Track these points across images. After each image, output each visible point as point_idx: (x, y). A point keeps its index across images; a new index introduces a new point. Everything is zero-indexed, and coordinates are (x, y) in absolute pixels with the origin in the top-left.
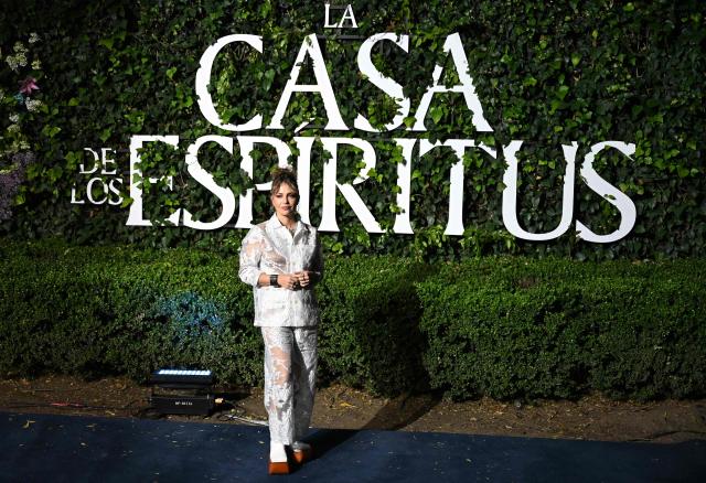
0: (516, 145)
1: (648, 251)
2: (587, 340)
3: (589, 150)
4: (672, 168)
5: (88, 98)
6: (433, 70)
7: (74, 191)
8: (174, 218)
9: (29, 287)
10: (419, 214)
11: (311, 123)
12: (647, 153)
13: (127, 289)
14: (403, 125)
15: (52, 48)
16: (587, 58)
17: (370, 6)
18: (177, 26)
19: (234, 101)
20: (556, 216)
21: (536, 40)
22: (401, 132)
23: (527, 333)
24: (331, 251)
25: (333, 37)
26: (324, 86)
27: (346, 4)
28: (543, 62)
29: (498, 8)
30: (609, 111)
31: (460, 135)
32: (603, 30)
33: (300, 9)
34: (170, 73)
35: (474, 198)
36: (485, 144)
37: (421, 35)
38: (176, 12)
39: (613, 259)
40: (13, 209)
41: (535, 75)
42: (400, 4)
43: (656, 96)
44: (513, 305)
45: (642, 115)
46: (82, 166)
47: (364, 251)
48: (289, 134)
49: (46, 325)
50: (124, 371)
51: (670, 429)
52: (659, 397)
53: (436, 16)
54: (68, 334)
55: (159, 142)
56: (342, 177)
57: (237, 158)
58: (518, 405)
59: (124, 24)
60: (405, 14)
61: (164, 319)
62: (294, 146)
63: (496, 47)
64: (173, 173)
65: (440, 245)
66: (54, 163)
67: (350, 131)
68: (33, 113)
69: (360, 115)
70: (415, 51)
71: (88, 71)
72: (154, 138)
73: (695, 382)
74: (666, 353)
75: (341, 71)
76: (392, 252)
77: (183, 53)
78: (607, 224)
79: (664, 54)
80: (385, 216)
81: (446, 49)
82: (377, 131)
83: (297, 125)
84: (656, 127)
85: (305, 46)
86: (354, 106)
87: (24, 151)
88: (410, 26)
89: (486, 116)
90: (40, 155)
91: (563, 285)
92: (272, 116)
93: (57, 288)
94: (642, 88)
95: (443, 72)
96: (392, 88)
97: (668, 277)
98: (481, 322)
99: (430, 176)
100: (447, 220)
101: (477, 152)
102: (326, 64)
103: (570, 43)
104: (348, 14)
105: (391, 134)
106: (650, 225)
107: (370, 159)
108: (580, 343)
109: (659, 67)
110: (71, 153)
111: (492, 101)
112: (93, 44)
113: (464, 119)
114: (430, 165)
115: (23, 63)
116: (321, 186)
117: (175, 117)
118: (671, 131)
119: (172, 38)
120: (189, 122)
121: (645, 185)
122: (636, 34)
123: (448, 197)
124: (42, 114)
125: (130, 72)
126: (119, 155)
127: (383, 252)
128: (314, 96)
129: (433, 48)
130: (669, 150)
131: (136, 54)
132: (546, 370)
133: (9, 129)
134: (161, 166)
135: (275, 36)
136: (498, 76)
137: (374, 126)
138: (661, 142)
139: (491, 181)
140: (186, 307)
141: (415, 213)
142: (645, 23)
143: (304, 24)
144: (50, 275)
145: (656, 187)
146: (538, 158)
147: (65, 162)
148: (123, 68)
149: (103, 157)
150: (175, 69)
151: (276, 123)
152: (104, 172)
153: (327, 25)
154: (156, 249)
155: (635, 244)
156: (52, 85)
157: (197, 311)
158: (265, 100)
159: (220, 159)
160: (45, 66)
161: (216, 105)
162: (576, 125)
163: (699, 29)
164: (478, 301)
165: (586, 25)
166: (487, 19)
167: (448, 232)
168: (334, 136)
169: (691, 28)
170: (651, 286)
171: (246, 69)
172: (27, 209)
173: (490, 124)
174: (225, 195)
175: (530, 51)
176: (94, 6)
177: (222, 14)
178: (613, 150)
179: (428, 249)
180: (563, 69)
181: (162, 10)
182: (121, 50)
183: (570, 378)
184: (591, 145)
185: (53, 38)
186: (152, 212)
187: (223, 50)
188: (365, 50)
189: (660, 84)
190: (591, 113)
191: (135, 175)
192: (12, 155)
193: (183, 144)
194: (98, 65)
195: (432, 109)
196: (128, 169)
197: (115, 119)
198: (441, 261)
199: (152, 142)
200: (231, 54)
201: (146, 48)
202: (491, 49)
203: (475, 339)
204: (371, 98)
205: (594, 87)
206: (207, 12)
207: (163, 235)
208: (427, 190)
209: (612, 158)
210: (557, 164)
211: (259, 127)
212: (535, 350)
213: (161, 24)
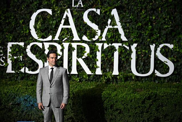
0: (135, 45)
1: (178, 79)
2: (159, 109)
3: (159, 47)
6: (108, 21)
8: (22, 70)
10: (104, 68)
11: (68, 38)
12: (177, 47)
13: (6, 94)
14: (98, 39)
16: (157, 17)
18: (23, 6)
19: (42, 31)
20: (149, 68)
21: (141, 11)
22: (97, 41)
24: (75, 80)
25: (75, 10)
26: (72, 26)
28: (143, 18)
30: (165, 34)
31: (117, 42)
32: (162, 8)
34: (21, 22)
35: (122, 62)
36: (125, 45)
37: (104, 9)
38: (23, 2)
39: (167, 82)
41: (141, 22)
44: (135, 98)
45: (175, 35)
47: (86, 80)
48: (61, 42)
53: (109, 3)
55: (17, 45)
56: (79, 56)
57: (44, 50)
59: (6, 6)
60: (99, 2)
61: (19, 104)
62: (62, 46)
63: (128, 13)
64: (22, 55)
65: (111, 78)
67: (81, 41)
69: (84, 36)
70: (102, 15)
72: (15, 43)
75: (78, 21)
76: (95, 81)
77: (25, 15)
78: (165, 71)
80: (93, 69)
81: (112, 14)
82: (90, 41)
83: (63, 39)
84: (180, 39)
85: (66, 13)
86: (82, 33)
88: (100, 6)
89: (125, 36)
91: (151, 91)
92: (55, 36)
94: (175, 26)
96: (94, 27)
98: (124, 104)
99: (107, 55)
101: (122, 48)
102: (73, 19)
103: (152, 12)
104: (80, 2)
106: (179, 71)
107: (88, 50)
108: (157, 110)
111: (127, 31)
113: (118, 36)
114: (107, 52)
116: (72, 59)
117: (23, 36)
119: (22, 10)
120: (28, 38)
121: (177, 58)
122: (173, 9)
123: (113, 62)
125: (7, 21)
126: (4, 49)
127: (92, 81)
128: (69, 29)
129: (108, 14)
131: (9, 15)
132: (146, 119)
134: (18, 53)
135: (56, 10)
136: (129, 23)
137: (89, 39)
139: (127, 57)
140: (26, 100)
142: (175, 6)
143: (66, 5)
145: (180, 58)
146: (142, 49)
148: (5, 20)
150: (23, 20)
151: (56, 38)
153: (73, 6)
154: (16, 80)
155: (174, 77)
157: (30, 101)
158: (53, 30)
159: (38, 50)
161: (37, 32)
162: (154, 38)
164: (123, 97)
165: (157, 6)
166: (125, 4)
167: (113, 74)
168: (76, 42)
170: (179, 91)
171: (46, 20)
173: (127, 38)
174: (40, 62)
175: (139, 14)
178: (166, 46)
179: (107, 79)
180: (150, 20)
181: (18, 1)
182: (5, 14)
184: (159, 45)
186: (15, 68)
187: (39, 14)
188: (86, 14)
190: (159, 35)
191: (9, 56)
193: (26, 45)
195: (108, 33)
196: (7, 54)
197: (3, 37)
198: (111, 84)
199: (15, 45)
200: (41, 15)
201: (13, 13)
202: (127, 14)
203: (123, 109)
204: (88, 30)
205: (160, 26)
206: (34, 1)
207: (19, 76)
208: (106, 60)
209: (166, 49)
210: (148, 51)
211: (51, 39)
212: (142, 113)
213: (18, 6)
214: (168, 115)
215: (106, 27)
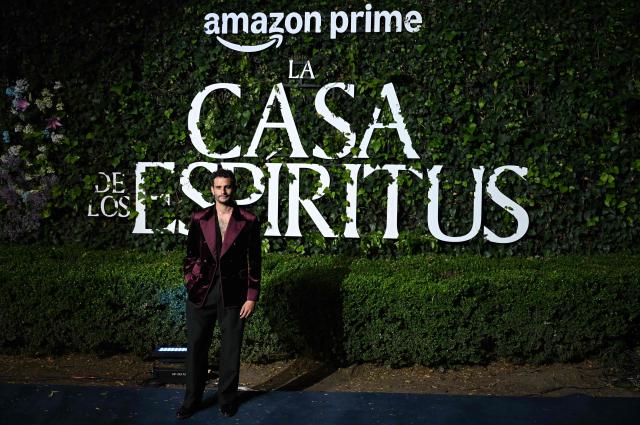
0: (437, 169)
1: (539, 249)
2: (494, 318)
3: (493, 173)
4: (555, 186)
5: (101, 133)
6: (373, 111)
7: (90, 206)
8: (171, 227)
9: (53, 283)
10: (364, 223)
11: (279, 152)
12: (536, 175)
14: (351, 153)
15: (73, 93)
16: (490, 102)
17: (324, 62)
18: (173, 77)
19: (218, 135)
20: (469, 223)
21: (451, 89)
22: (349, 159)
23: (447, 313)
24: (295, 252)
25: (296, 86)
26: (289, 124)
27: (305, 61)
28: (457, 105)
29: (423, 64)
30: (507, 143)
31: (394, 161)
32: (502, 81)
33: (270, 64)
34: (167, 113)
35: (406, 210)
36: (413, 168)
38: (172, 66)
39: (512, 256)
40: (40, 221)
41: (451, 115)
42: (347, 61)
43: (542, 132)
44: (437, 292)
45: (532, 146)
46: (97, 187)
47: (322, 252)
48: (262, 161)
49: (67, 314)
50: (131, 349)
51: (557, 385)
52: (549, 361)
53: (375, 70)
54: (85, 321)
55: (159, 168)
56: (304, 194)
58: (442, 370)
59: (131, 75)
60: (351, 68)
61: (163, 307)
62: (266, 170)
63: (421, 94)
64: (170, 191)
65: (380, 246)
66: (73, 185)
67: (309, 158)
68: (57, 144)
69: (317, 146)
70: (359, 97)
71: (102, 111)
72: (154, 164)
73: (575, 349)
74: (553, 326)
75: (302, 112)
76: (343, 252)
77: (178, 97)
78: (507, 229)
79: (547, 100)
80: (337, 224)
81: (383, 95)
82: (330, 158)
83: (268, 154)
84: (542, 155)
85: (274, 93)
86: (313, 139)
87: (50, 175)
88: (355, 77)
89: (414, 146)
90: (62, 178)
91: (475, 276)
92: (248, 147)
93: (77, 283)
94: (532, 125)
95: (381, 112)
96: (341, 125)
97: (554, 269)
98: (412, 305)
99: (372, 193)
100: (385, 228)
101: (408, 175)
102: (291, 106)
103: (478, 90)
104: (307, 68)
105: (342, 160)
106: (539, 229)
107: (325, 180)
108: (489, 320)
109: (544, 110)
110: (88, 177)
111: (419, 135)
112: (106, 90)
113: (397, 149)
114: (372, 184)
115: (49, 105)
116: (287, 201)
117: (171, 148)
118: (554, 157)
119: (169, 86)
120: (183, 151)
121: (535, 199)
122: (526, 84)
123: (386, 209)
124: (64, 145)
125: (135, 112)
126: (126, 179)
127: (336, 252)
128: (282, 131)
129: (373, 94)
130: (553, 172)
131: (140, 98)
132: (463, 341)
133: (38, 157)
134: (161, 186)
135: (250, 85)
136: (423, 116)
137: (328, 154)
138: (547, 166)
139: (419, 197)
141: (360, 221)
142: (532, 76)
143: (273, 75)
144: (71, 273)
145: (543, 200)
146: (454, 178)
147: (83, 183)
148: (130, 109)
149: (114, 179)
150: (171, 110)
151: (251, 152)
152: (114, 191)
153: (291, 76)
154: (156, 252)
155: (528, 243)
156: (73, 122)
158: (243, 134)
159: (207, 180)
160: (67, 108)
161: (204, 138)
162: (482, 153)
163: (573, 81)
164: (410, 290)
165: (489, 77)
166: (414, 72)
167: (386, 236)
168: (297, 162)
169: (567, 80)
170: (541, 276)
171: (228, 110)
172: (52, 221)
173: (418, 152)
175: (447, 97)
176: (107, 61)
177: (209, 67)
178: (511, 172)
179: (370, 249)
180: (473, 110)
181: (161, 64)
182: (129, 95)
183: (481, 348)
184: (494, 168)
185: (73, 85)
186: (153, 222)
187: (209, 96)
188: (321, 95)
189: (544, 122)
190: (493, 144)
191: (140, 194)
192: (40, 177)
193: (179, 169)
194: (110, 106)
195: (373, 141)
196: (135, 189)
197: (124, 149)
198: (381, 259)
199: (154, 168)
200: (216, 99)
201: (148, 94)
202: (417, 95)
203: (408, 319)
204: (325, 133)
205: (496, 124)
206: (197, 65)
207: (163, 241)
208: (369, 204)
209: (510, 178)
210: (468, 184)
211: (238, 155)
212: (454, 327)
213: (160, 75)
214: (514, 333)
215: (370, 125)
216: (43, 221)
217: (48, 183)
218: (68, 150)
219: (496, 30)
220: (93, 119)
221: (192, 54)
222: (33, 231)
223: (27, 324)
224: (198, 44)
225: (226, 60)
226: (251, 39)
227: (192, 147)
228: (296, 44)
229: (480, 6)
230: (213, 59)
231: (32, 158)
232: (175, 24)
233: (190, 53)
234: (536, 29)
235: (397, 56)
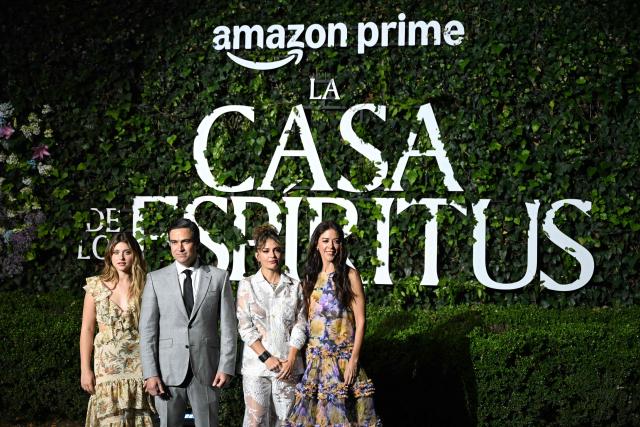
0: (484, 203)
1: (606, 299)
2: (555, 381)
3: (550, 208)
4: (625, 223)
5: (94, 164)
6: (408, 137)
7: (80, 248)
9: (38, 337)
10: (398, 267)
11: (298, 185)
12: (603, 210)
14: (382, 186)
15: (63, 117)
16: (545, 125)
17: (350, 80)
18: (177, 98)
19: (228, 165)
20: (522, 267)
21: (499, 110)
22: (380, 192)
23: (499, 376)
25: (318, 107)
26: (309, 151)
27: (329, 79)
28: (507, 129)
29: (465, 82)
30: (567, 173)
31: (433, 194)
32: (559, 101)
33: (288, 83)
34: (170, 140)
35: (447, 251)
36: (456, 202)
37: (397, 106)
38: (176, 86)
39: (576, 306)
40: (23, 264)
41: (499, 141)
42: (377, 78)
43: (608, 159)
44: (486, 350)
45: (596, 176)
46: (88, 225)
48: (279, 195)
49: (53, 373)
55: (160, 203)
57: (231, 216)
59: (129, 97)
60: (382, 87)
62: (283, 206)
63: (464, 116)
65: (417, 295)
66: (62, 223)
67: (334, 191)
68: (44, 176)
69: (342, 178)
70: (391, 120)
71: (95, 139)
72: (155, 199)
74: (628, 392)
75: (325, 137)
76: (373, 301)
77: (182, 122)
78: (568, 274)
79: (613, 122)
80: (367, 268)
81: (419, 118)
82: (358, 191)
83: (285, 186)
84: (609, 187)
85: (292, 116)
86: (337, 170)
87: (36, 211)
88: (387, 97)
89: (457, 177)
90: (49, 215)
91: (531, 331)
92: (263, 178)
93: (64, 337)
94: (595, 152)
95: (417, 138)
96: (371, 153)
97: (626, 322)
99: (407, 232)
100: (423, 272)
101: (449, 210)
102: (312, 131)
103: (530, 112)
104: (331, 88)
105: (371, 194)
106: (607, 274)
107: (352, 217)
108: (549, 384)
109: (609, 134)
110: (78, 213)
111: (462, 164)
112: (100, 115)
113: (437, 180)
114: (407, 222)
115: (36, 132)
117: (175, 180)
118: (623, 190)
119: (172, 109)
120: (188, 183)
121: (601, 238)
122: (588, 104)
123: (423, 251)
124: (53, 177)
125: (134, 140)
126: (123, 214)
128: (301, 160)
129: (407, 117)
130: (622, 207)
131: (139, 122)
132: (518, 409)
133: (22, 191)
134: (162, 224)
135: (265, 107)
136: (466, 141)
137: (356, 187)
138: (614, 200)
139: (462, 236)
141: (393, 265)
142: (595, 94)
143: (292, 96)
144: (58, 325)
145: (611, 240)
146: (504, 215)
147: (73, 221)
148: (128, 135)
149: (108, 216)
150: (175, 137)
151: (266, 185)
152: (108, 230)
153: (312, 97)
155: (594, 291)
156: (63, 151)
158: (257, 164)
159: (215, 218)
160: (56, 135)
161: (212, 168)
162: (537, 184)
165: (544, 96)
166: (456, 91)
167: (424, 282)
168: (319, 196)
169: (637, 98)
170: (611, 330)
171: (239, 136)
172: (36, 264)
173: (460, 184)
174: (220, 250)
175: (494, 119)
176: (102, 81)
177: (218, 87)
178: (572, 207)
179: (404, 298)
180: (526, 135)
181: (164, 84)
182: (126, 120)
183: (540, 417)
184: (552, 202)
185: (64, 109)
187: (218, 120)
188: (346, 119)
189: (611, 148)
190: (550, 174)
191: (138, 233)
192: (24, 215)
193: (182, 204)
194: (104, 133)
195: (408, 171)
196: (131, 227)
197: (121, 183)
198: (418, 309)
199: (153, 203)
200: (226, 123)
201: (148, 118)
202: (460, 117)
204: (352, 162)
205: (553, 151)
206: (204, 85)
208: (404, 244)
209: (571, 214)
210: (521, 221)
211: (251, 188)
212: (508, 391)
213: (162, 97)
214: (579, 399)
215: (404, 153)
216: (26, 265)
217: (33, 220)
218: (57, 183)
219: (551, 42)
220: (85, 147)
221: (198, 73)
222: (15, 276)
223: (6, 385)
224: (206, 61)
225: (238, 79)
226: (267, 54)
227: (198, 179)
228: (318, 60)
229: (532, 14)
230: (222, 78)
231: (15, 192)
232: (180, 38)
233: (196, 72)
234: (599, 40)
235: (435, 72)
